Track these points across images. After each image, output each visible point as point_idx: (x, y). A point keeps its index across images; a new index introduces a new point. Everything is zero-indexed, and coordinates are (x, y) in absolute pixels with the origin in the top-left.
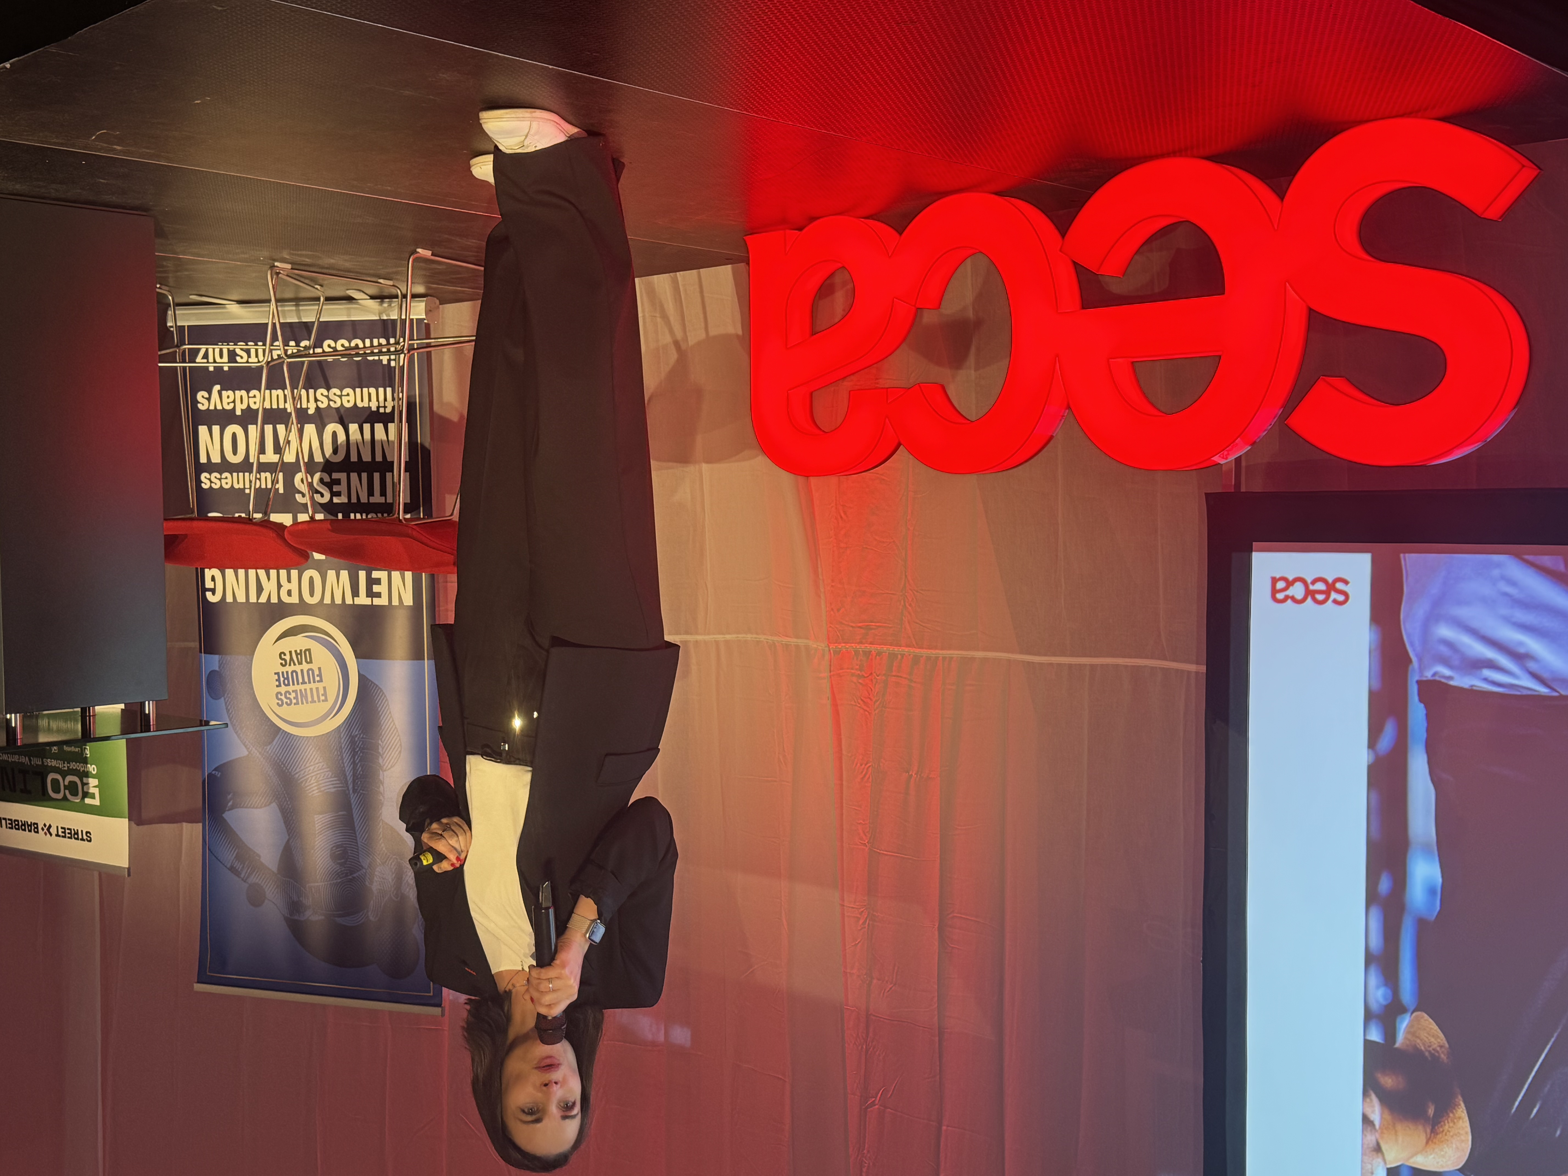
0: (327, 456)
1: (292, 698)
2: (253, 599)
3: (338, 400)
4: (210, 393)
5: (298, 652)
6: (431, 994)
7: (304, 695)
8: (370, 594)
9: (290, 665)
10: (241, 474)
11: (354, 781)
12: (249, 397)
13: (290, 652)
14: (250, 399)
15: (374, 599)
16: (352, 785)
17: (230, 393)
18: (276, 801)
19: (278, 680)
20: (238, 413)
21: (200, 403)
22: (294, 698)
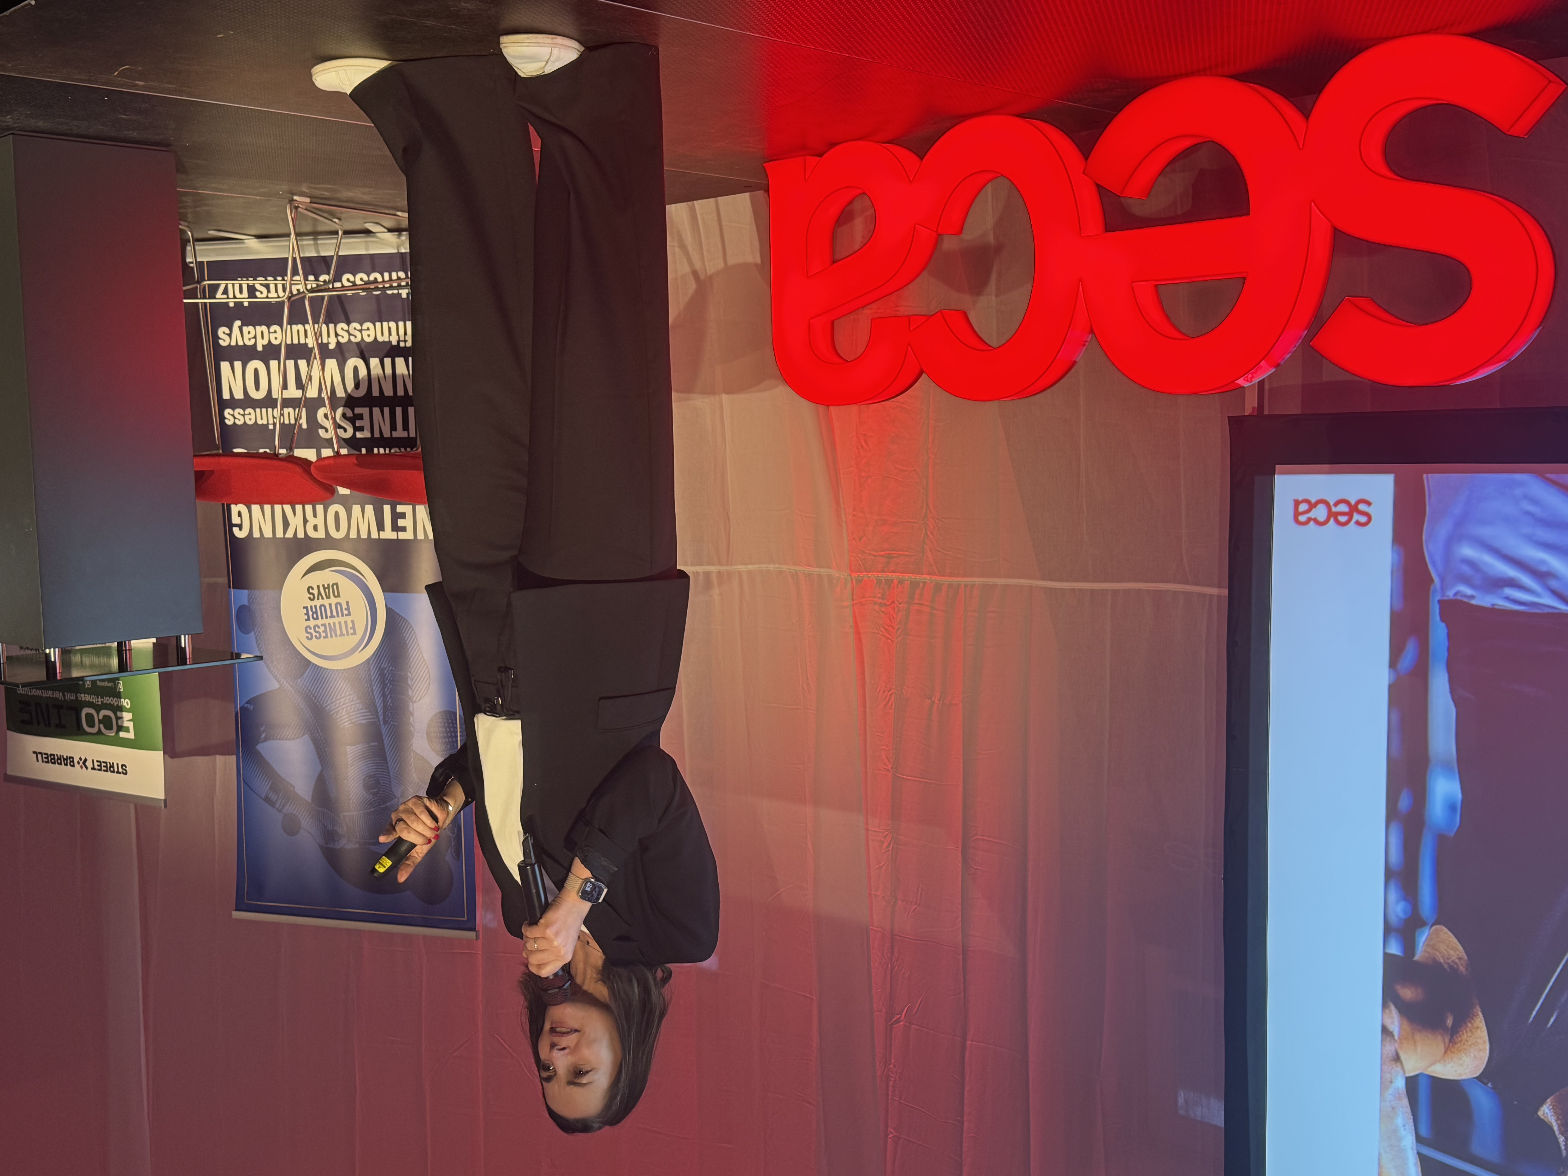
0: (349, 391)
1: (322, 632)
2: (280, 534)
3: (358, 334)
4: (231, 329)
5: (326, 586)
6: (466, 919)
7: (333, 630)
8: (396, 528)
9: (318, 599)
10: (264, 410)
11: (384, 713)
12: (269, 333)
13: (318, 586)
14: (271, 334)
15: (399, 533)
16: (382, 716)
17: (251, 328)
18: (309, 733)
19: (307, 614)
20: (260, 348)
21: (221, 339)
22: (323, 632)
